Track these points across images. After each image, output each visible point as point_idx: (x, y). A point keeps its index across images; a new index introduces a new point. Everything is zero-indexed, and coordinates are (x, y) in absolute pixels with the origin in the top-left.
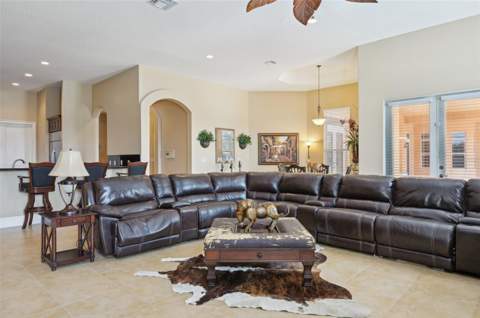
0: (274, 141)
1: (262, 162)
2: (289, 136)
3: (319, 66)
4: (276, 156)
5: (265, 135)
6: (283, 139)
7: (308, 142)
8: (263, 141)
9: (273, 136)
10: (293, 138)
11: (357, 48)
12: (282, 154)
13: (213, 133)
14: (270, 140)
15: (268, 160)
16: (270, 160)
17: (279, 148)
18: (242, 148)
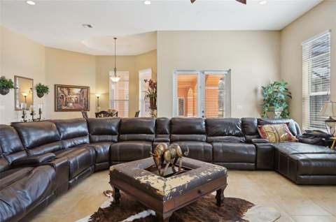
0: (69, 92)
1: (58, 109)
2: (82, 88)
3: (115, 39)
4: (71, 104)
5: (62, 87)
6: (77, 91)
7: (97, 94)
8: (60, 92)
9: (68, 88)
10: (85, 90)
11: (156, 32)
12: (76, 102)
13: (13, 81)
14: (66, 91)
15: (64, 108)
16: (65, 107)
17: (74, 98)
18: (40, 96)
